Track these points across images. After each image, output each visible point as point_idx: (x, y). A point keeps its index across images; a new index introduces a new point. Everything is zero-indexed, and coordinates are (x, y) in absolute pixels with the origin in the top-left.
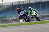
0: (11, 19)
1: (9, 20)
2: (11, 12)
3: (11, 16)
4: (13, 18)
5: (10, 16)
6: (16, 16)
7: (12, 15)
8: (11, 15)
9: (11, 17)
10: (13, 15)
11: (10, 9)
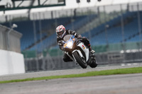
0: (122, 52)
1: (117, 57)
2: (123, 33)
3: (122, 45)
4: (128, 51)
5: (119, 44)
6: (138, 44)
7: (125, 40)
8: (123, 43)
9: (123, 47)
10: (129, 43)
11: (119, 24)
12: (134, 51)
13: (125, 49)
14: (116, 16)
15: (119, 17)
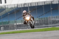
0: (15, 24)
1: (13, 26)
2: (15, 16)
3: (15, 21)
4: (18, 24)
5: (14, 21)
6: (22, 21)
7: (16, 19)
8: (16, 20)
10: (18, 20)
11: (14, 12)
12: (20, 24)
13: (16, 23)
14: (13, 9)
15: (14, 10)
